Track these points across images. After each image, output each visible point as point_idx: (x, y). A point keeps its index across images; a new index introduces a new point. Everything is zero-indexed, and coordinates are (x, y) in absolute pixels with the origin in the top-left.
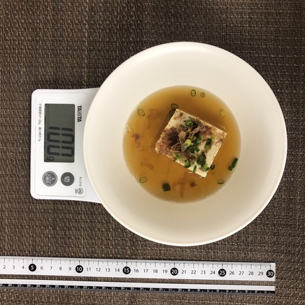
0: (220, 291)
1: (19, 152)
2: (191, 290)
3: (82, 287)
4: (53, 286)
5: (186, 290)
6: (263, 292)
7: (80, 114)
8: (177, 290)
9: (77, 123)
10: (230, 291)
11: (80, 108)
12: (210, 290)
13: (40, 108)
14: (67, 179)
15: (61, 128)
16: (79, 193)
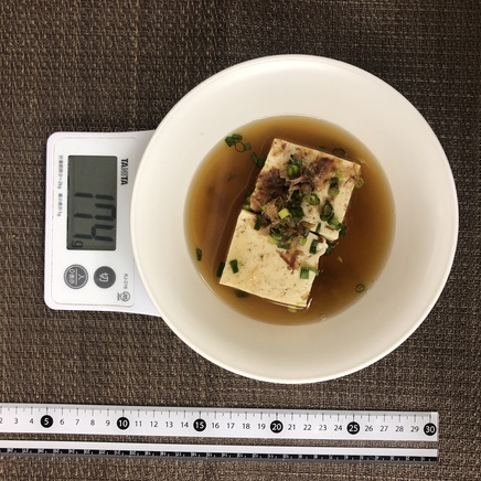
0: (350, 457)
1: (26, 234)
2: (304, 456)
3: (127, 453)
4: (81, 452)
5: (296, 456)
6: (418, 459)
7: (125, 172)
8: (280, 456)
9: (120, 187)
10: (365, 457)
11: (125, 163)
12: (335, 457)
13: (61, 162)
14: (104, 277)
15: (94, 194)
16: (123, 300)
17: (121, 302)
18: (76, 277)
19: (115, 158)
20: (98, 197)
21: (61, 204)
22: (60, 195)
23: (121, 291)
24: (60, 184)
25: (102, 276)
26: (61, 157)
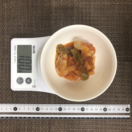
2: (91, 118)
7: (34, 50)
9: (33, 54)
11: (34, 47)
13: (15, 47)
14: (28, 81)
15: (25, 56)
16: (34, 87)
17: (33, 88)
18: (20, 81)
19: (31, 45)
20: (26, 57)
21: (15, 59)
22: (15, 57)
23: (34, 85)
24: (15, 53)
25: (28, 80)
26: (15, 46)
